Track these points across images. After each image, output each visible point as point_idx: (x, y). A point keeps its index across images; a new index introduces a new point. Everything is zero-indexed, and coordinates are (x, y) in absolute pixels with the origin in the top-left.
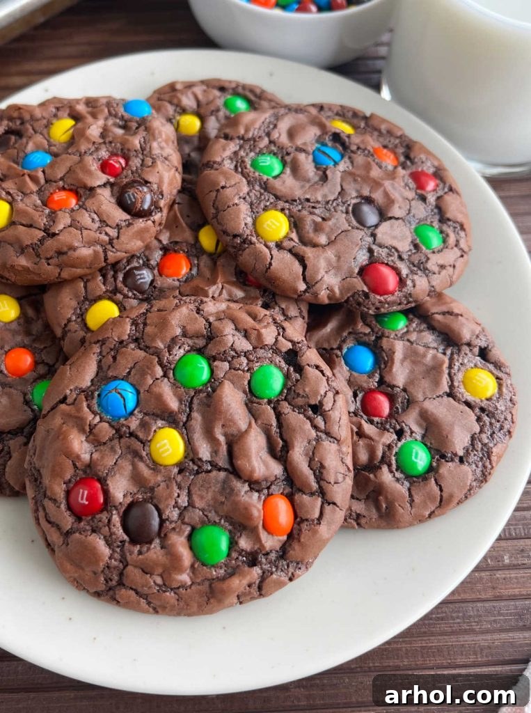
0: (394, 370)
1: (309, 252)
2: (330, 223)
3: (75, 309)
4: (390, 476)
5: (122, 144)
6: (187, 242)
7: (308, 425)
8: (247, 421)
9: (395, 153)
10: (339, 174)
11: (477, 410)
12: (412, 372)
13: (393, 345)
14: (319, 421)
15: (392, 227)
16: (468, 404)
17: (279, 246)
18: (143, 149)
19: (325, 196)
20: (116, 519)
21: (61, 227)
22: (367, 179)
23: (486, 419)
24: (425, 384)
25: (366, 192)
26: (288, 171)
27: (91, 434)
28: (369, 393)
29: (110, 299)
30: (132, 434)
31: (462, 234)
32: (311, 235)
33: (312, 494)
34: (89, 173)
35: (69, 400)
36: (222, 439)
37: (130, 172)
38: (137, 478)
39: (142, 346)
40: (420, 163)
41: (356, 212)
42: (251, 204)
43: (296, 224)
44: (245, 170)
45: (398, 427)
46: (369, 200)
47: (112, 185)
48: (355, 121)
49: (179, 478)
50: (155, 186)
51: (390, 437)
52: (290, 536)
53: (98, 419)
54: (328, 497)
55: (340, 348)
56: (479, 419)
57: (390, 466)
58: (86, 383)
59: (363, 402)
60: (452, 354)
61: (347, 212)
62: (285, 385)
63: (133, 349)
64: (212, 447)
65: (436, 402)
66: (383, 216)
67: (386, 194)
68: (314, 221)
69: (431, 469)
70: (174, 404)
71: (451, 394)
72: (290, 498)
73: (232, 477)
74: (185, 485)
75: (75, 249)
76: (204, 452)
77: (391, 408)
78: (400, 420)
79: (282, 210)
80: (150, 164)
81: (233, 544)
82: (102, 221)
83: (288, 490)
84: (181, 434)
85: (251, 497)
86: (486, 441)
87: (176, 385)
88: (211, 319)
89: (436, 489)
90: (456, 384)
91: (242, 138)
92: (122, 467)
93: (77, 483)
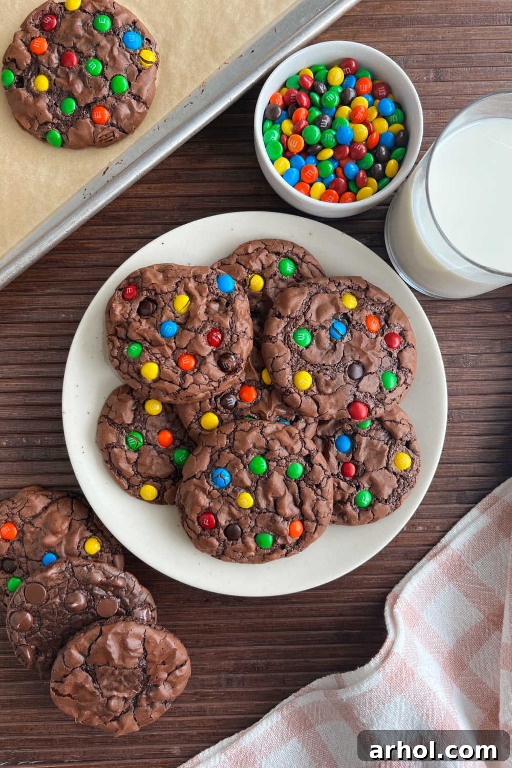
0: (360, 453)
1: (321, 398)
2: (335, 382)
3: (195, 416)
4: (351, 507)
5: (219, 324)
6: (255, 380)
7: (313, 494)
8: (284, 490)
9: (379, 319)
10: (343, 345)
11: (398, 477)
12: (369, 454)
13: (361, 440)
14: (319, 491)
15: (369, 379)
16: (394, 473)
17: (306, 393)
18: (232, 328)
19: (334, 361)
20: (222, 531)
21: (188, 384)
22: (358, 349)
23: (402, 481)
24: (374, 461)
25: (357, 358)
26: (314, 343)
27: (209, 495)
28: (345, 464)
29: (213, 412)
30: (228, 495)
31: (409, 375)
32: (324, 388)
33: (312, 521)
34: (201, 347)
35: (197, 477)
36: (271, 499)
37: (224, 346)
38: (230, 514)
39: (233, 451)
40: (393, 327)
41: (350, 372)
42: (292, 366)
43: (316, 380)
44: (290, 343)
45: (357, 484)
46: (358, 362)
47: (214, 352)
48: (359, 294)
49: (251, 515)
50: (239, 356)
51: (353, 490)
52: (301, 537)
53: (212, 488)
54: (319, 523)
55: (334, 436)
56: (398, 481)
57: (351, 503)
58: (205, 468)
59: (342, 468)
60: (391, 444)
61: (345, 372)
62: (303, 473)
63: (228, 453)
64: (267, 502)
65: (378, 473)
66: (365, 373)
67: (368, 359)
68: (326, 380)
69: (371, 505)
70: (248, 482)
71: (386, 468)
72: (302, 522)
73: (276, 515)
74: (254, 518)
75: (196, 395)
76: (263, 504)
77: (356, 472)
78: (359, 480)
79: (309, 371)
80: (236, 341)
81: (274, 541)
82: (210, 378)
83: (301, 518)
84: (252, 496)
85: (284, 524)
86: (400, 492)
87: (250, 472)
88: (268, 439)
89: (372, 515)
90: (390, 462)
91: (289, 317)
92: (224, 509)
93: (202, 514)
